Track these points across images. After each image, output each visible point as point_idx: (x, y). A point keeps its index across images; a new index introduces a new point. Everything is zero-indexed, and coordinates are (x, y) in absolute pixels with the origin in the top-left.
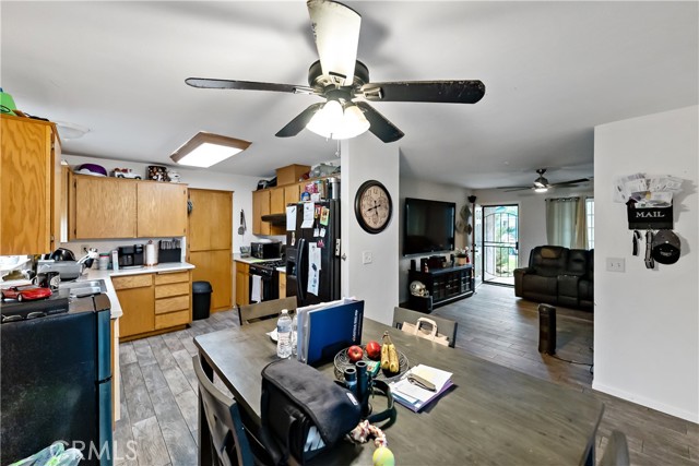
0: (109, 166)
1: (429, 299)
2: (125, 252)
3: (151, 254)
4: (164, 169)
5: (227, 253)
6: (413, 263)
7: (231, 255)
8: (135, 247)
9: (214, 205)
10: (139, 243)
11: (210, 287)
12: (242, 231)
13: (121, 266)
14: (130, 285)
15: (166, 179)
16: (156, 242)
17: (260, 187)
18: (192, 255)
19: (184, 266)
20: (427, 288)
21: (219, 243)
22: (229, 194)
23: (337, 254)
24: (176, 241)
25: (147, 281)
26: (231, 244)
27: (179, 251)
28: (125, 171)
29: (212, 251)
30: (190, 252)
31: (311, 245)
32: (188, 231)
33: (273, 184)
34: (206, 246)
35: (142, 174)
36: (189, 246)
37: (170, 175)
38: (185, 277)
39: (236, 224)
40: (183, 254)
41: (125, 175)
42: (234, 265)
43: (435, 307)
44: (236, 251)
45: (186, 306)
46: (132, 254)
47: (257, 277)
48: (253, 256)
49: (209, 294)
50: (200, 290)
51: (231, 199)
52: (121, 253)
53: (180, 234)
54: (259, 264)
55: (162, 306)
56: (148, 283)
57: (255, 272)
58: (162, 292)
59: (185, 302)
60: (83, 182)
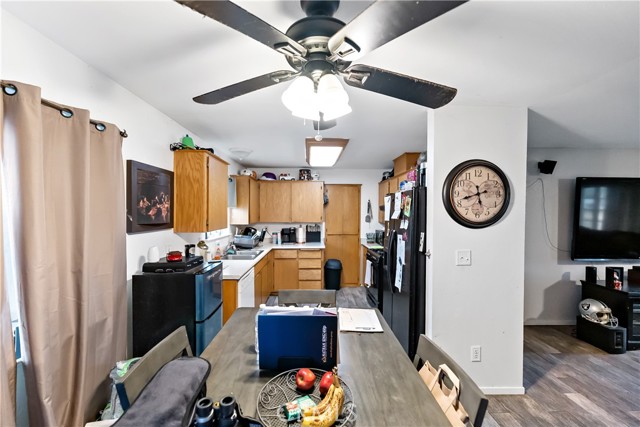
0: (277, 172)
1: (620, 333)
2: (285, 232)
3: (301, 235)
4: (308, 171)
5: (356, 237)
6: (591, 273)
7: (359, 240)
8: (290, 229)
9: (346, 197)
10: (292, 226)
11: (341, 265)
12: (368, 219)
13: (283, 242)
14: (284, 256)
15: (310, 178)
16: (304, 226)
17: (384, 179)
18: (328, 237)
19: (322, 245)
20: (615, 313)
21: (349, 229)
22: (357, 187)
23: (421, 249)
24: (317, 226)
25: (293, 255)
26: (359, 230)
27: (319, 233)
28: (286, 175)
29: (343, 235)
30: (327, 235)
31: (400, 237)
32: (325, 218)
33: (392, 175)
34: (338, 231)
35: (296, 177)
36: (327, 230)
37: (313, 175)
38: (319, 255)
39: (364, 213)
40: (323, 236)
41: (286, 178)
42: (362, 248)
43: (630, 348)
44: (363, 236)
45: (319, 278)
46: (289, 235)
47: (369, 263)
48: (377, 242)
49: (339, 271)
50: (333, 266)
51: (359, 191)
52: (283, 232)
53: (318, 220)
54: (374, 250)
55: (303, 275)
56: (295, 256)
57: (369, 257)
58: (303, 264)
59: (319, 274)
60: (262, 185)
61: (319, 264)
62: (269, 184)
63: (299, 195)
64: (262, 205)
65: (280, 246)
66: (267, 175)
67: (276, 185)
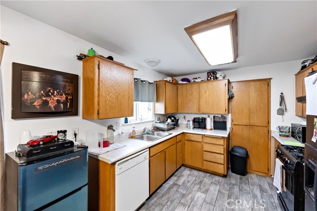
2: (196, 120)
3: (209, 123)
4: (214, 73)
5: (266, 130)
7: (269, 132)
8: (199, 118)
10: (201, 116)
12: (281, 112)
14: (192, 139)
15: (215, 78)
16: (212, 116)
17: (304, 67)
18: (234, 127)
22: (267, 82)
24: (223, 117)
26: (269, 122)
27: (225, 123)
28: (196, 78)
29: (250, 126)
30: (233, 125)
32: (231, 110)
35: (204, 78)
36: (232, 121)
37: (218, 76)
38: (221, 142)
39: (275, 105)
40: (229, 125)
44: (274, 128)
45: (222, 162)
46: (199, 122)
47: (279, 163)
48: (293, 136)
49: (245, 159)
50: (240, 153)
51: (269, 85)
52: (194, 121)
53: (223, 112)
54: (288, 148)
55: (207, 156)
56: (200, 140)
57: (279, 155)
58: (207, 147)
59: (222, 159)
60: (180, 87)
61: (221, 150)
62: (184, 86)
63: (206, 92)
64: (180, 101)
65: (191, 131)
66: (183, 80)
67: (189, 86)
